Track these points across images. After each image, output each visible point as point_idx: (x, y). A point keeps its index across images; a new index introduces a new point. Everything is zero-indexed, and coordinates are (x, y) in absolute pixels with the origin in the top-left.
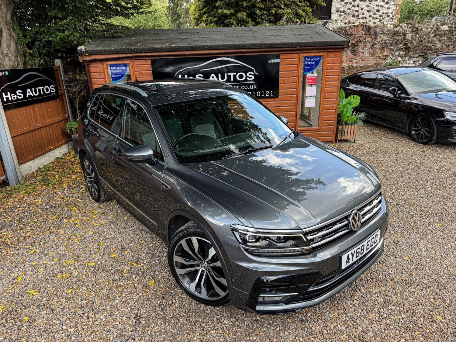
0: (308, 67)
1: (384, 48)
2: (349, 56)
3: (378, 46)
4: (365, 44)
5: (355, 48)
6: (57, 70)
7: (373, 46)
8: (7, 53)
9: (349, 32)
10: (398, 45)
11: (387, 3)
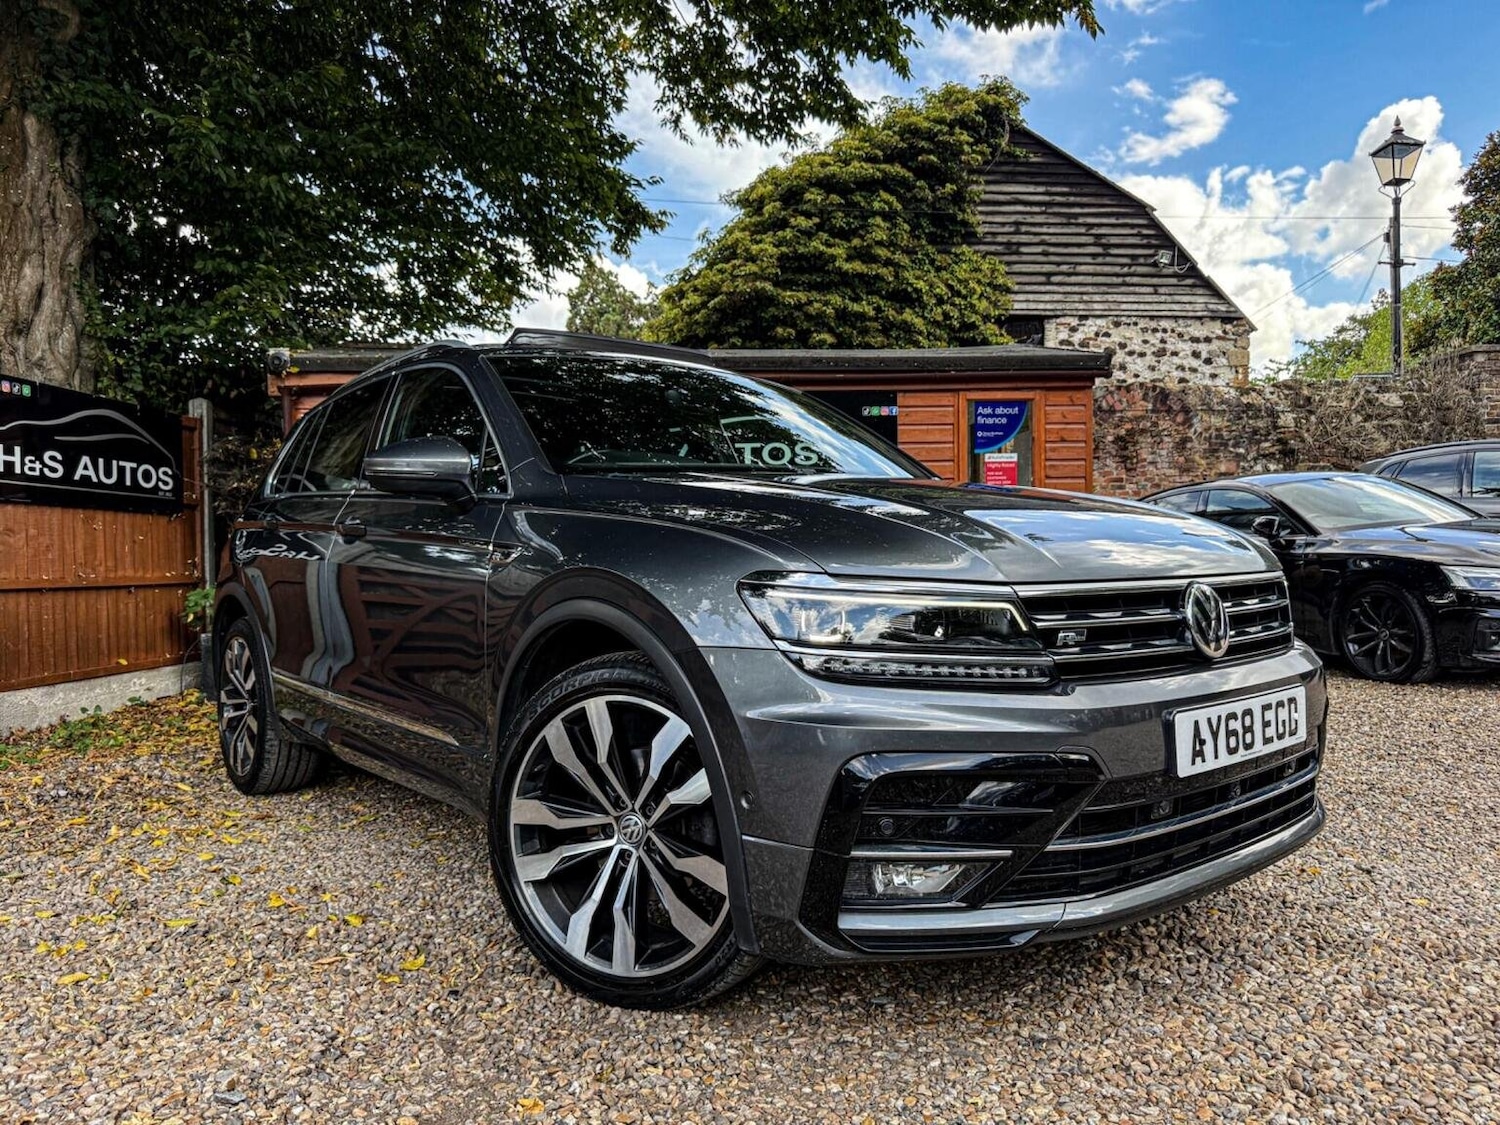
0: (986, 434)
1: (1216, 451)
2: (1111, 473)
3: (1198, 446)
4: (1158, 439)
5: (1126, 448)
6: (192, 430)
7: (1182, 444)
8: (42, 358)
9: (1104, 404)
10: (1259, 442)
11: (1208, 361)
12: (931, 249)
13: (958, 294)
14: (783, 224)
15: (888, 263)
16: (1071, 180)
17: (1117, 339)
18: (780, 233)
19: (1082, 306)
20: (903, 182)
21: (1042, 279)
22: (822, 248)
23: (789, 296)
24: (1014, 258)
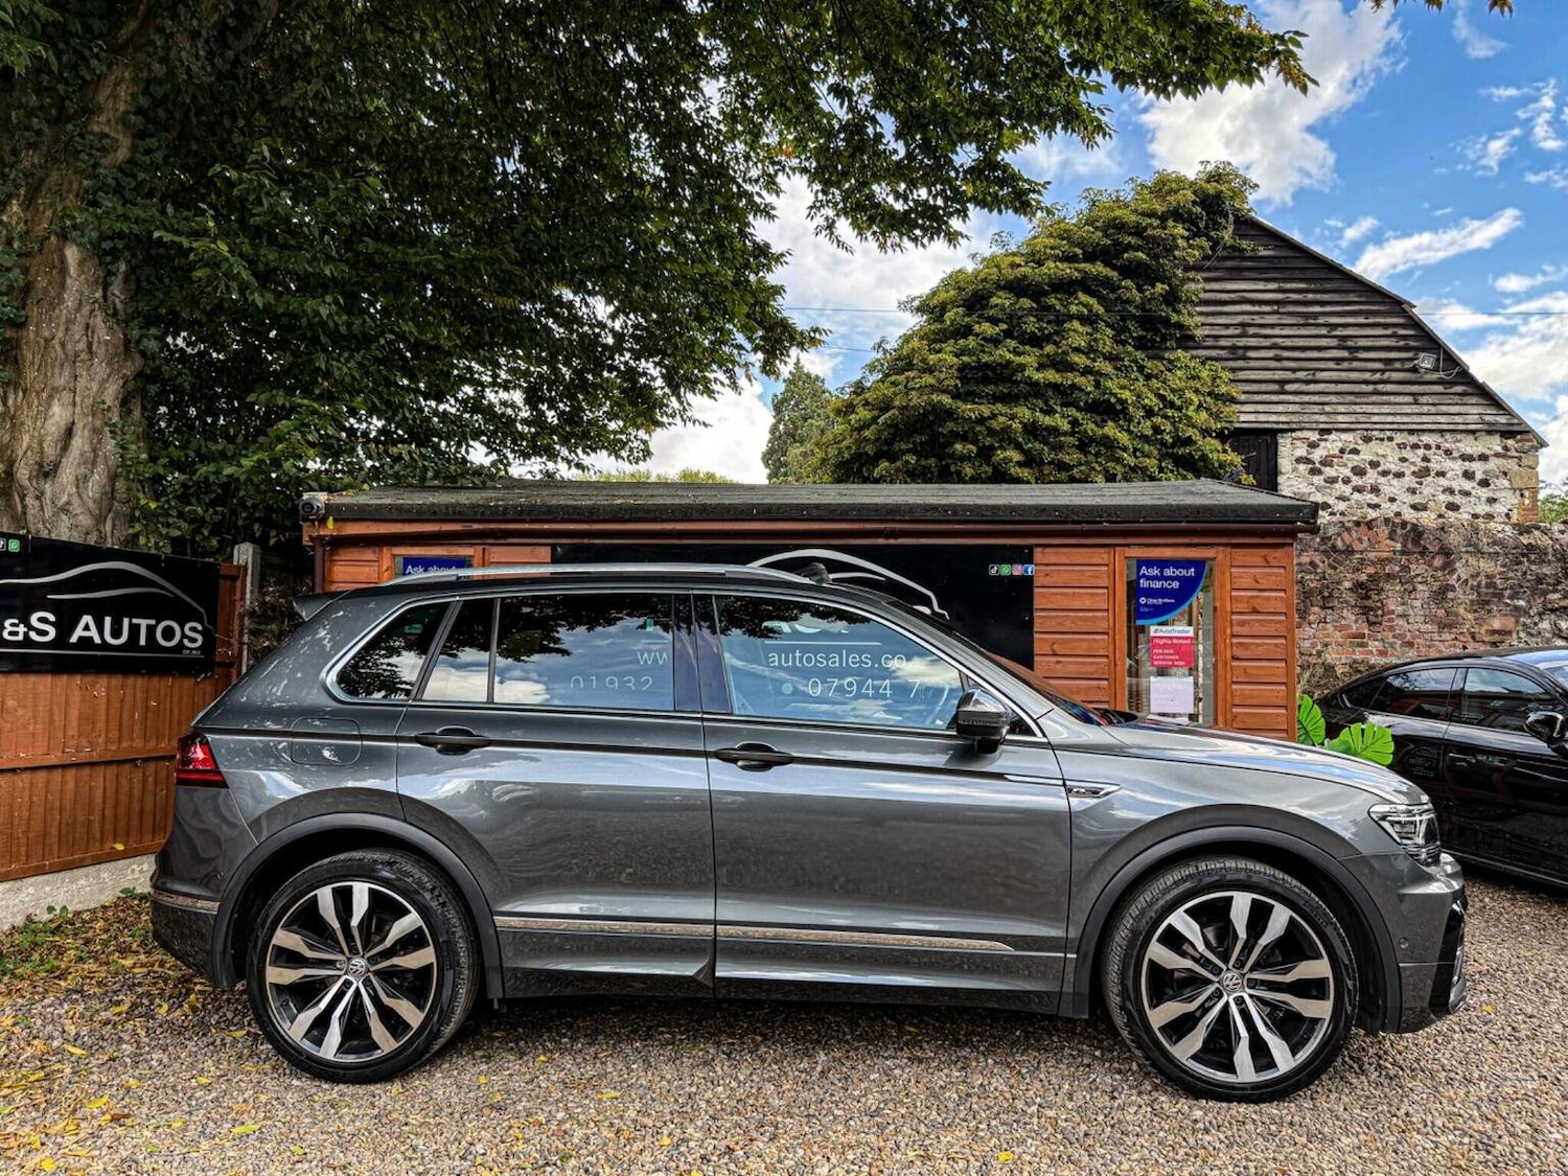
0: (1152, 601)
1: (1487, 602)
2: (1349, 627)
3: (1462, 597)
4: (1409, 587)
5: (1368, 597)
6: (234, 578)
7: (1441, 594)
9: (1339, 544)
10: (1545, 593)
11: (1484, 483)
12: (1139, 355)
13: (1172, 405)
14: (966, 332)
15: (1086, 371)
16: (1309, 275)
17: (1368, 457)
18: (962, 341)
19: (1323, 418)
20: (1107, 283)
21: (1275, 387)
22: (1009, 356)
23: (969, 410)
24: (1240, 364)
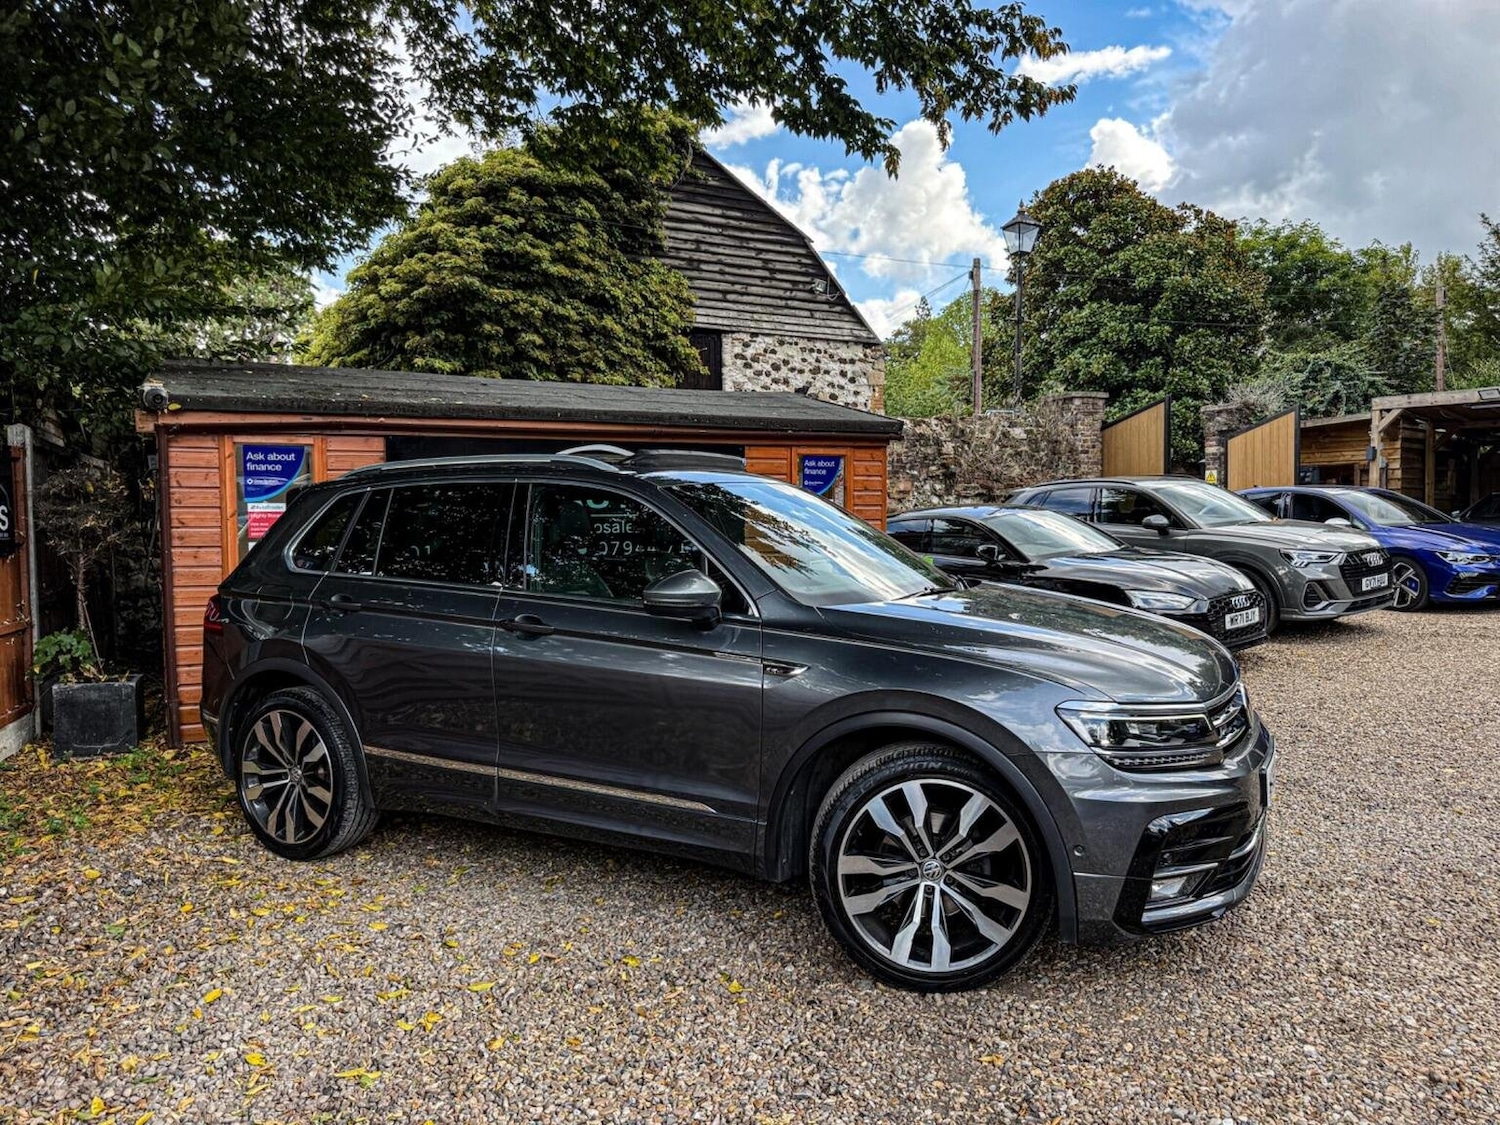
0: (811, 483)
11: (852, 380)
12: (623, 258)
13: (650, 304)
14: (486, 220)
15: (588, 269)
16: (743, 206)
17: (782, 357)
18: (484, 229)
19: (753, 324)
20: (598, 191)
21: (719, 296)
22: (529, 248)
23: (498, 294)
24: (695, 274)
